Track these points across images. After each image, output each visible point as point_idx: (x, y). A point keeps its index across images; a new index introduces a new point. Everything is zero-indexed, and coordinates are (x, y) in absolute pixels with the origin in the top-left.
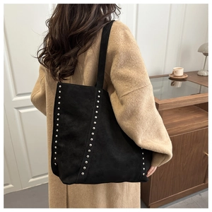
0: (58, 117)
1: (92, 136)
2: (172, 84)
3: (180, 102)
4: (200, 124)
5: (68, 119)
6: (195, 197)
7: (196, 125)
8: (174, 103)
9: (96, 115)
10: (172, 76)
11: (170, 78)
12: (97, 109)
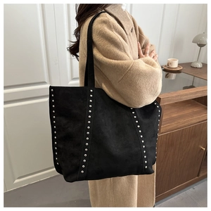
0: (54, 119)
1: (87, 136)
2: (166, 76)
3: (181, 96)
4: (199, 118)
5: (64, 121)
6: (190, 191)
7: (194, 120)
8: (176, 96)
9: (90, 114)
10: (166, 68)
12: (90, 109)
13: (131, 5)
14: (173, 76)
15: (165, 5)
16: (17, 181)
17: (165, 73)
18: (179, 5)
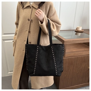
2: (76, 34)
10: (76, 30)
11: (76, 31)
12: (37, 53)
13: (61, 2)
14: (80, 34)
15: (77, 2)
16: (9, 73)
17: (76, 33)
18: (85, 2)
